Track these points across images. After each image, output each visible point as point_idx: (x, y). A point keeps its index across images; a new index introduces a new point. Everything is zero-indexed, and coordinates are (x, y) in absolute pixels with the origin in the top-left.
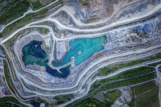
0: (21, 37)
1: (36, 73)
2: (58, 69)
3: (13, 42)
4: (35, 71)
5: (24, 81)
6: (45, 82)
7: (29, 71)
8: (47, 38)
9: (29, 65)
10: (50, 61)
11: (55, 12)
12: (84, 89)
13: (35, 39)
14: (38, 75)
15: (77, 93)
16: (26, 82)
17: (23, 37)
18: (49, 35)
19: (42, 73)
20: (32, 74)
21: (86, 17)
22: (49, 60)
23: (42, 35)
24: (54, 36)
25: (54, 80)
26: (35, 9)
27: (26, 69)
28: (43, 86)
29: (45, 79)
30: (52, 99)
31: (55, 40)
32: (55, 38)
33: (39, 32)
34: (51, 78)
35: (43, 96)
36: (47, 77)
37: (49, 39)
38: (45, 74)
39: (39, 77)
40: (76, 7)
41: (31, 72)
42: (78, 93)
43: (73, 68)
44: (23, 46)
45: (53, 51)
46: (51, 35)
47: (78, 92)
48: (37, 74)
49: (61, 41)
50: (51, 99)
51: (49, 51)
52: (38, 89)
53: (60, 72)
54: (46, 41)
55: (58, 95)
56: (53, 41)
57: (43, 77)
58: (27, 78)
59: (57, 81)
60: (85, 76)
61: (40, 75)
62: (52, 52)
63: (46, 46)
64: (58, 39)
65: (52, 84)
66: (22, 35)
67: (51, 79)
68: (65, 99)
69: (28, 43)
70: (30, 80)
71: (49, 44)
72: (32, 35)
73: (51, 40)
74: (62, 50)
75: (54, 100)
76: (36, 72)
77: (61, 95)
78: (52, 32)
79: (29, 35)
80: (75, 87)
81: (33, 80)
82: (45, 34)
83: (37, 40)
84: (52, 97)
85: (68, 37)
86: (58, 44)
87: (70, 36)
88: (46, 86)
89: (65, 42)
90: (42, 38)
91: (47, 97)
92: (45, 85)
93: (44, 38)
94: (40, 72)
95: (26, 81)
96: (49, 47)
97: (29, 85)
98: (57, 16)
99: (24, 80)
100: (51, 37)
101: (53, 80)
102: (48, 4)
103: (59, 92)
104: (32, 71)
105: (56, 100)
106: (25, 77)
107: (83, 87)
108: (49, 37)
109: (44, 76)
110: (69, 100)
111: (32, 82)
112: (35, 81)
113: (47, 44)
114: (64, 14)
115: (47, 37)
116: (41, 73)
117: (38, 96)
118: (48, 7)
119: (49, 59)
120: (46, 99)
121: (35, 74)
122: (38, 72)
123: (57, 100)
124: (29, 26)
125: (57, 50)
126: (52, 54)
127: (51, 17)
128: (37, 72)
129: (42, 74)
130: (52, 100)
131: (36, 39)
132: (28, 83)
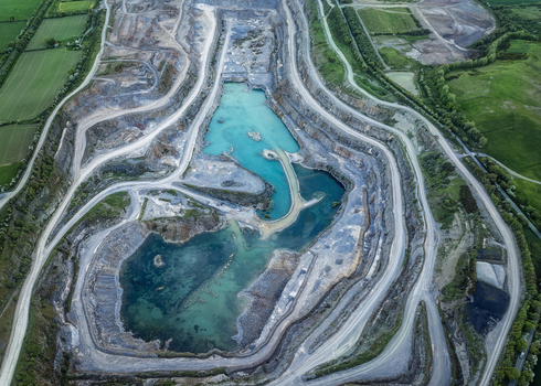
0: (67, 309)
1: (300, 292)
2: (299, 204)
3: (53, 347)
4: (284, 296)
5: (334, 362)
6: (356, 261)
7: (273, 331)
8: (148, 208)
9: (238, 325)
10: (256, 223)
11: (76, 149)
12: (396, 117)
13: (126, 257)
14: (310, 285)
15: (415, 139)
16: (341, 352)
17: (76, 299)
18: (138, 199)
19: (303, 265)
20: (295, 315)
21: (149, 80)
22: (246, 229)
23: (124, 221)
24: (156, 183)
25: (350, 227)
26: (13, 181)
27: (258, 342)
28: (380, 268)
29: (339, 262)
30: (452, 232)
31: (174, 184)
32: (165, 184)
33: (104, 228)
34: (339, 235)
35: (438, 270)
36: (333, 251)
37: (158, 202)
38: (315, 255)
39: (324, 287)
40: (107, 99)
41: (285, 317)
42: (414, 133)
43: (307, 158)
44: (119, 323)
45: (213, 203)
46: (142, 192)
47: (410, 136)
48: (302, 292)
49: (189, 168)
50: (453, 237)
51: (207, 211)
52: (391, 293)
53: (314, 201)
54: (157, 214)
55: (431, 208)
56: (171, 192)
57: (328, 269)
58: (320, 341)
59: (356, 211)
60: (348, 120)
61: (315, 277)
62: (220, 208)
63: (179, 218)
64: (176, 176)
65: (372, 235)
66: (63, 297)
67: (346, 235)
68: (448, 182)
69: (120, 294)
70: (335, 327)
71: (177, 208)
72: (97, 258)
73: (165, 196)
74: (223, 172)
75: (454, 223)
76: (293, 294)
77: (428, 197)
78: (135, 188)
79: (85, 267)
80: (389, 149)
81: (336, 312)
82: (128, 209)
83: (132, 251)
84: (439, 233)
85: (185, 148)
86: (191, 180)
87: (186, 143)
88: (382, 259)
89: (198, 157)
90: (134, 225)
91: (442, 253)
92: (375, 264)
93: (140, 219)
94: (296, 273)
95: (334, 349)
96: (188, 208)
97: (364, 336)
98: (92, 151)
99: (328, 359)
100: (154, 192)
101: (350, 230)
102: (35, 144)
103: (411, 203)
104: (280, 310)
105: (456, 215)
106: (312, 349)
107: (390, 122)
108: (146, 200)
109: (326, 260)
110: (449, 168)
111: (345, 314)
112: (345, 301)
113: (173, 214)
114: (99, 133)
115: (144, 208)
116: (303, 272)
117: (437, 293)
118: (44, 148)
119: (242, 226)
120: (454, 256)
121: (304, 304)
122: (295, 285)
123: (453, 212)
124: (47, 244)
125: (218, 186)
126: (225, 208)
127: (79, 165)
128: (292, 289)
129: (311, 269)
130: (455, 231)
131: (127, 250)
132: (351, 343)
